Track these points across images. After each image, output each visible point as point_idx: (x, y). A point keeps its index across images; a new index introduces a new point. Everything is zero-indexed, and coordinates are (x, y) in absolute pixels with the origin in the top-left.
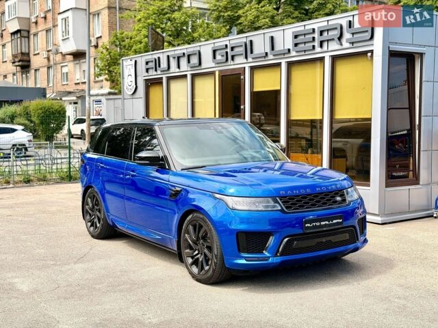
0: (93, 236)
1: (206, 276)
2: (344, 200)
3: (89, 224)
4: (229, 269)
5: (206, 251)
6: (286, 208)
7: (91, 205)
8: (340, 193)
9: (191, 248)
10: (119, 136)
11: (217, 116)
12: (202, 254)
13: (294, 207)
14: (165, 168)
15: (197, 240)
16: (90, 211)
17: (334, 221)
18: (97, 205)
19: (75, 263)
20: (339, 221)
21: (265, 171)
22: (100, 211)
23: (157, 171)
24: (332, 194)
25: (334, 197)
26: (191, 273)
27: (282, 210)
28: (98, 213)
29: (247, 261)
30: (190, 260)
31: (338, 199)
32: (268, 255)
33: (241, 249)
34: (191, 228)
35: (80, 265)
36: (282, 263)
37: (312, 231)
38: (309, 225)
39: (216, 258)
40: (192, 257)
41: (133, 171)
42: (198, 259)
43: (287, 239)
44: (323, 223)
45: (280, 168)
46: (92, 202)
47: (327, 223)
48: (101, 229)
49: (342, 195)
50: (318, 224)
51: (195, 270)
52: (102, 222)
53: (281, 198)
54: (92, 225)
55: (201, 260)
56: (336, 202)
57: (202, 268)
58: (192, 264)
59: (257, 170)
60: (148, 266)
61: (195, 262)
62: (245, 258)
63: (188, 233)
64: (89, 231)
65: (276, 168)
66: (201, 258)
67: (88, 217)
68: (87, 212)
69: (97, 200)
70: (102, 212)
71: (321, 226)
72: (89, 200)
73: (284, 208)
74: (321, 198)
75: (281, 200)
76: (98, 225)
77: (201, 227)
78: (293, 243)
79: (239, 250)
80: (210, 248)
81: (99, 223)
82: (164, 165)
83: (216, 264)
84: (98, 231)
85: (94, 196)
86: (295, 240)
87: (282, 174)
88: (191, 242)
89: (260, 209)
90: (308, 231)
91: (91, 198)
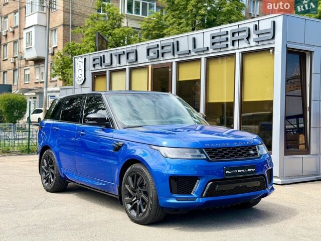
0: (47, 191)
1: (143, 218)
2: (256, 154)
3: (45, 181)
4: (163, 208)
5: (143, 196)
6: (211, 157)
7: (46, 165)
8: (253, 148)
9: (130, 195)
10: (69, 110)
11: (150, 90)
12: (139, 200)
13: (217, 157)
14: (110, 127)
15: (135, 188)
16: (45, 170)
17: (249, 170)
18: (51, 164)
19: (33, 209)
20: (252, 170)
21: (189, 131)
22: (53, 169)
23: (103, 130)
24: (247, 149)
25: (248, 150)
26: (130, 217)
27: (207, 159)
28: (52, 171)
29: (177, 200)
30: (129, 206)
31: (252, 152)
32: (195, 196)
33: (173, 191)
34: (130, 179)
35: (37, 211)
36: (207, 203)
37: (231, 177)
38: (229, 172)
39: (152, 201)
40: (131, 204)
41: (83, 131)
42: (136, 203)
43: (210, 183)
44: (240, 171)
45: (201, 129)
46: (47, 162)
47: (243, 171)
48: (54, 184)
49: (255, 150)
50: (236, 171)
51: (134, 213)
52: (55, 177)
53: (206, 149)
54: (47, 182)
55: (138, 204)
56: (250, 154)
57: (140, 211)
58: (132, 209)
59: (182, 130)
60: (94, 212)
61: (134, 207)
62: (176, 198)
63: (128, 183)
64: (44, 186)
65: (197, 129)
66: (139, 203)
67: (44, 175)
68: (43, 170)
69: (51, 160)
70: (55, 169)
71: (238, 173)
72: (45, 160)
73: (209, 158)
74: (238, 151)
75: (206, 151)
76: (52, 180)
77: (138, 176)
78: (216, 187)
79: (171, 192)
80: (146, 193)
81: (53, 179)
82: (109, 125)
83: (151, 205)
84: (52, 185)
85: (49, 157)
86: (218, 184)
87: (202, 133)
88: (130, 191)
89: (189, 158)
90: (228, 177)
91: (46, 159)
